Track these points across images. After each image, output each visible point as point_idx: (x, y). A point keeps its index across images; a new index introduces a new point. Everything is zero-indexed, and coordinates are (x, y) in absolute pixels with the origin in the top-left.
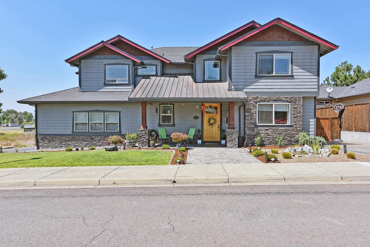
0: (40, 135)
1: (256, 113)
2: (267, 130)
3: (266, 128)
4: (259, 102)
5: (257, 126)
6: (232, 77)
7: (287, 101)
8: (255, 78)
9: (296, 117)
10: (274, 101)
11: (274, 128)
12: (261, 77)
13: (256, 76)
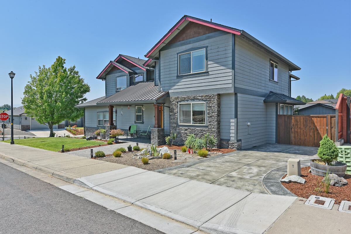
0: (86, 127)
1: (177, 113)
2: (186, 130)
3: (186, 128)
4: (180, 102)
5: (178, 126)
6: (161, 80)
7: (203, 100)
8: (177, 78)
9: (211, 117)
10: (191, 100)
11: (192, 128)
12: (182, 77)
13: (178, 77)
